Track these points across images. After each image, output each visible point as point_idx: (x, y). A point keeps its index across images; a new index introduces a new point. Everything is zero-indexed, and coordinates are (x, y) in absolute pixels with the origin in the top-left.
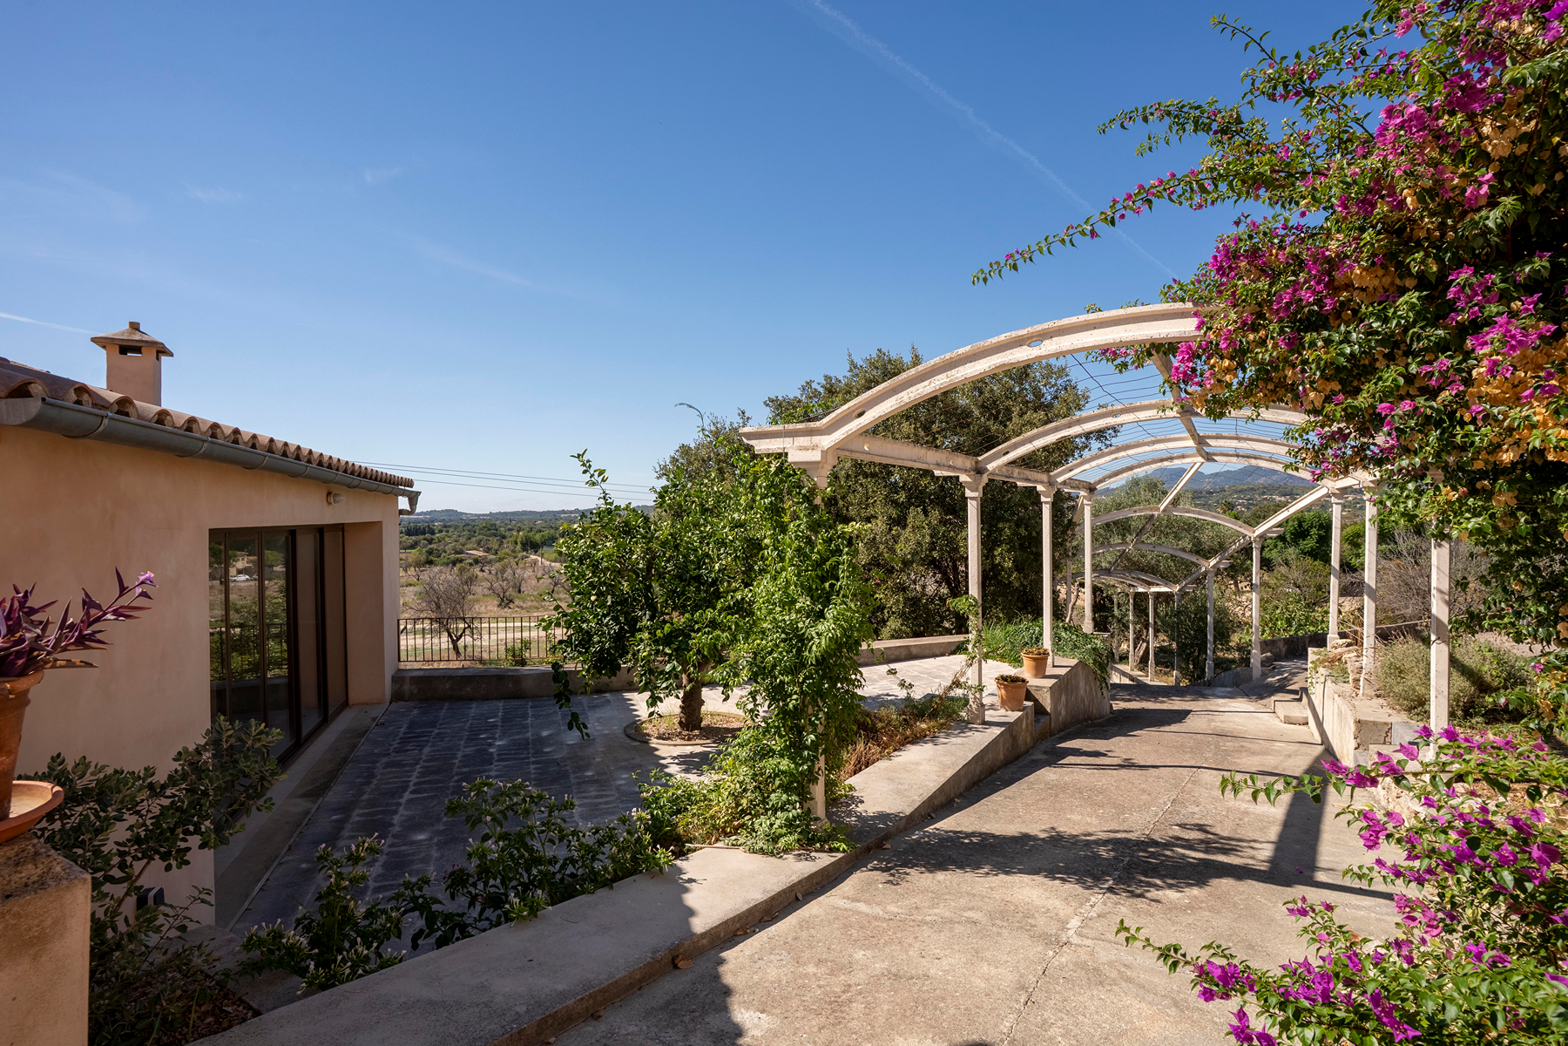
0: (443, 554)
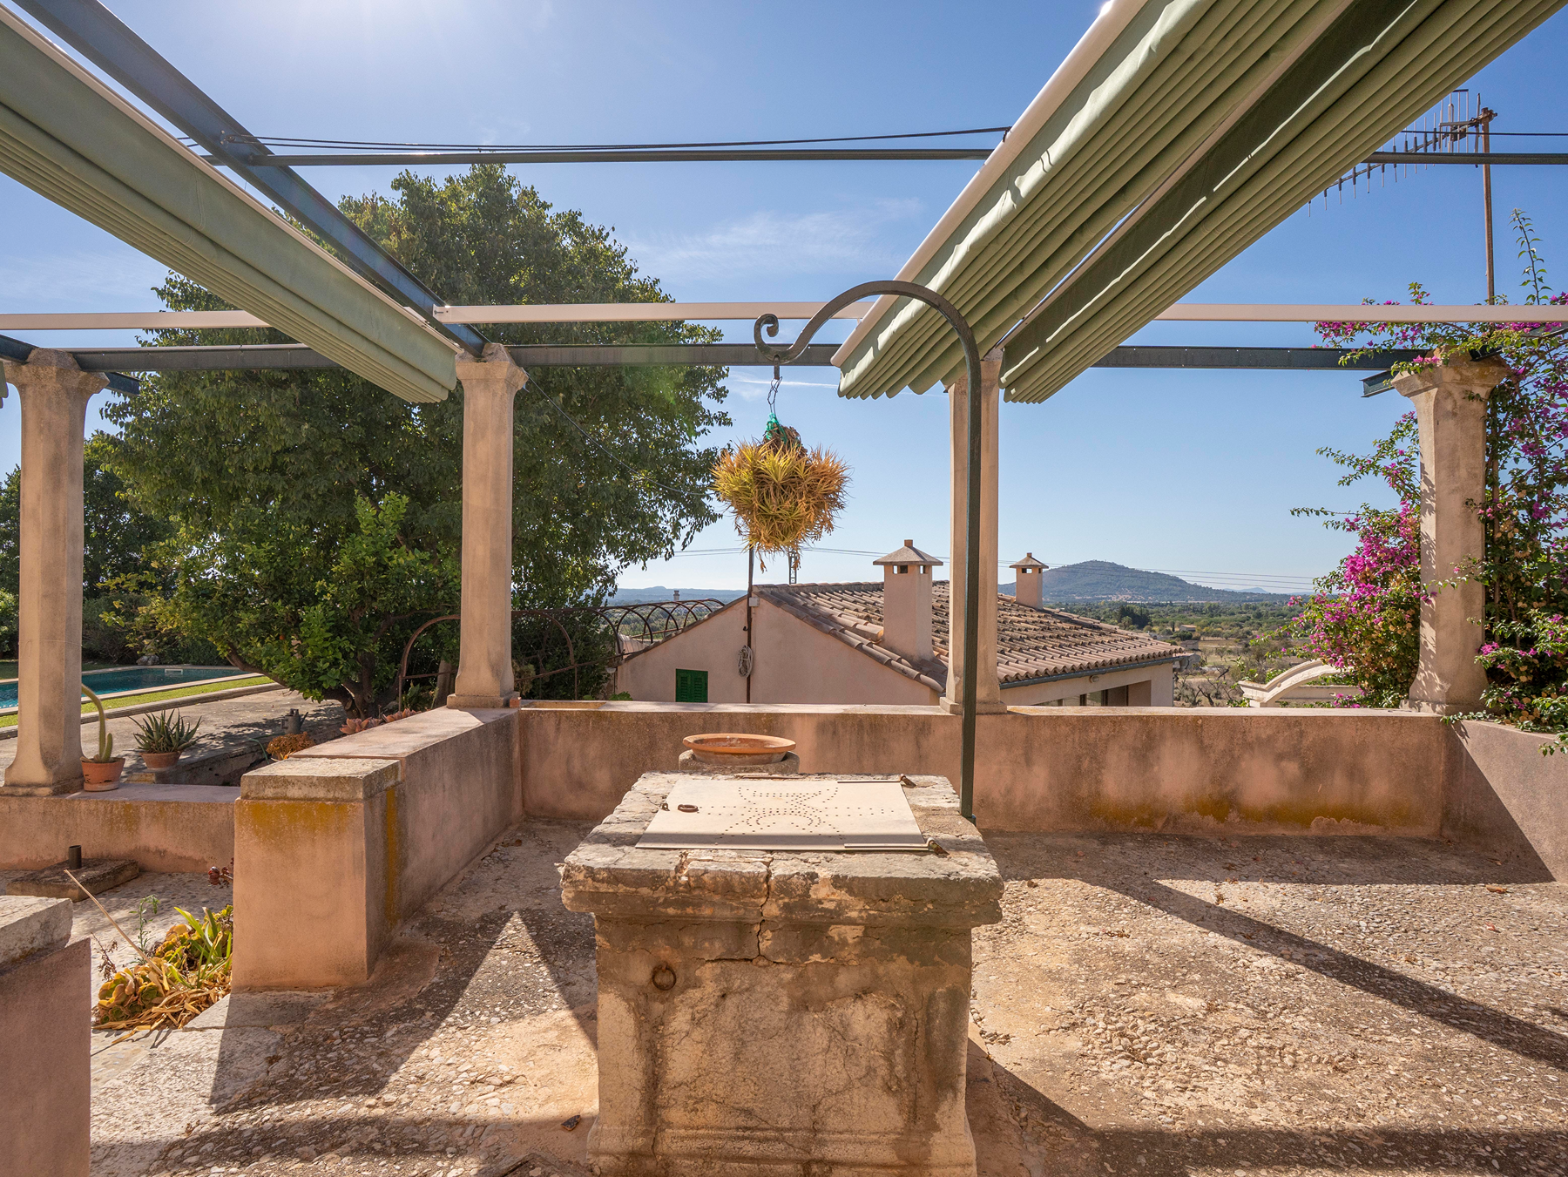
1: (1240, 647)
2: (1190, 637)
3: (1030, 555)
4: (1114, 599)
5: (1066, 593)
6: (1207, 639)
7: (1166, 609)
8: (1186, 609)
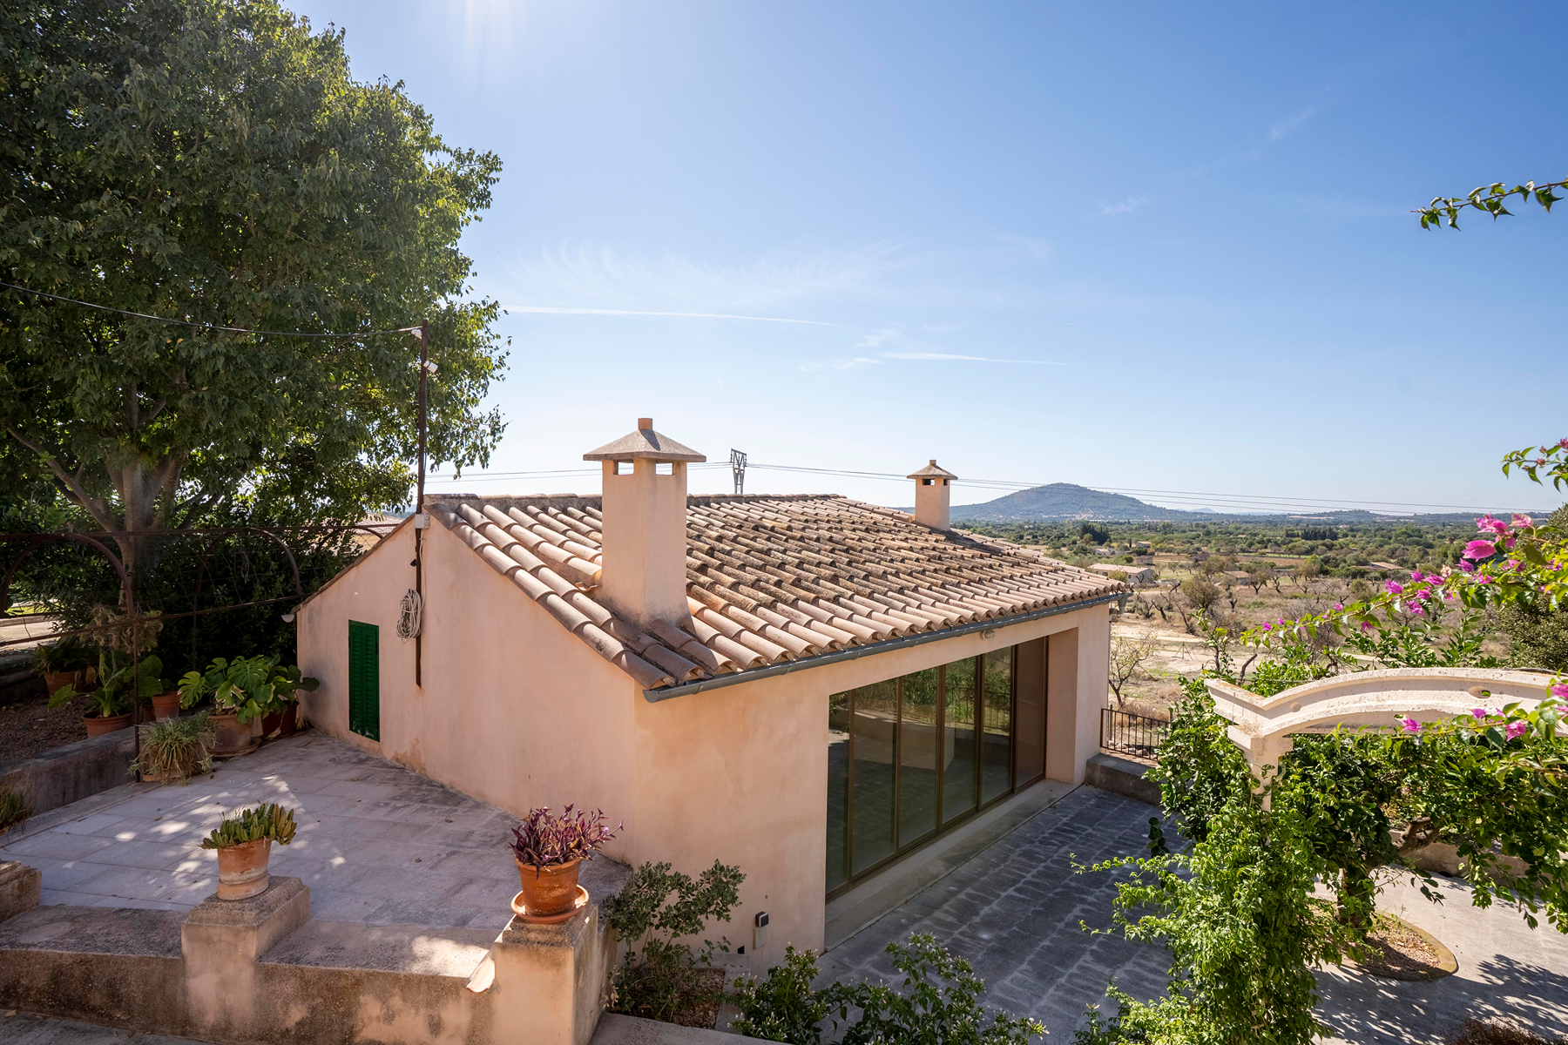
0: (1342, 564)
1: (1191, 562)
2: (1145, 553)
3: (933, 463)
4: (1078, 518)
5: (1034, 512)
6: (1161, 554)
7: (1124, 527)
8: (1142, 526)
